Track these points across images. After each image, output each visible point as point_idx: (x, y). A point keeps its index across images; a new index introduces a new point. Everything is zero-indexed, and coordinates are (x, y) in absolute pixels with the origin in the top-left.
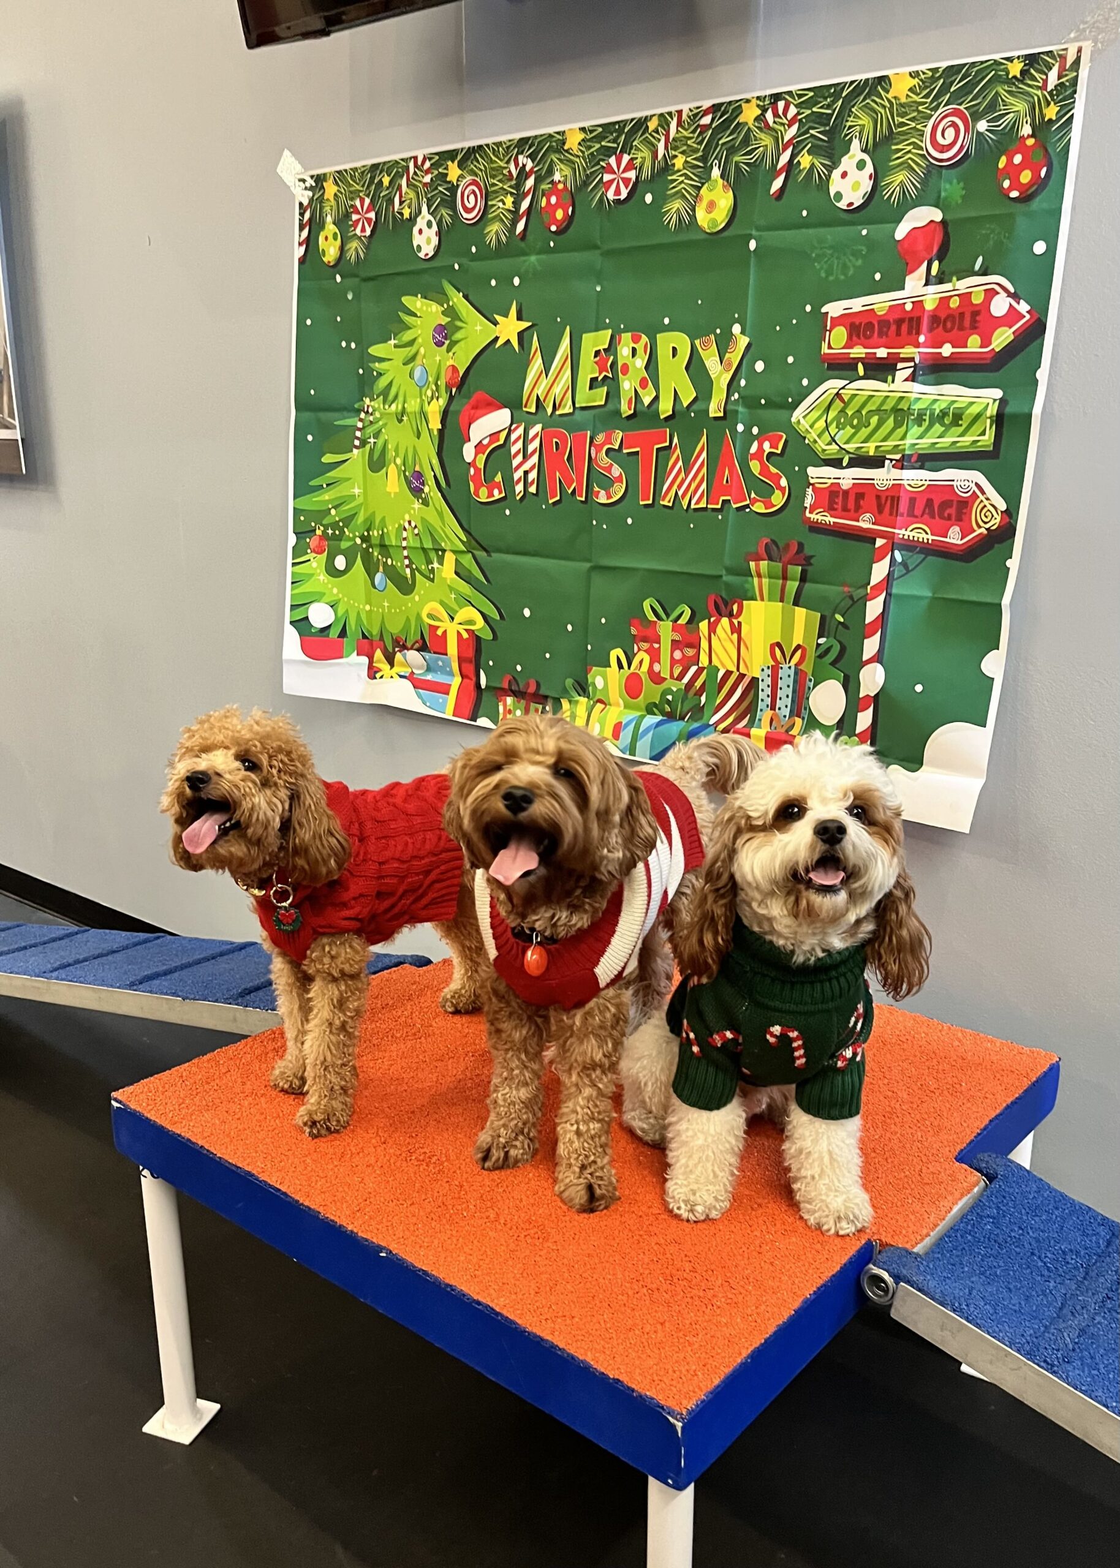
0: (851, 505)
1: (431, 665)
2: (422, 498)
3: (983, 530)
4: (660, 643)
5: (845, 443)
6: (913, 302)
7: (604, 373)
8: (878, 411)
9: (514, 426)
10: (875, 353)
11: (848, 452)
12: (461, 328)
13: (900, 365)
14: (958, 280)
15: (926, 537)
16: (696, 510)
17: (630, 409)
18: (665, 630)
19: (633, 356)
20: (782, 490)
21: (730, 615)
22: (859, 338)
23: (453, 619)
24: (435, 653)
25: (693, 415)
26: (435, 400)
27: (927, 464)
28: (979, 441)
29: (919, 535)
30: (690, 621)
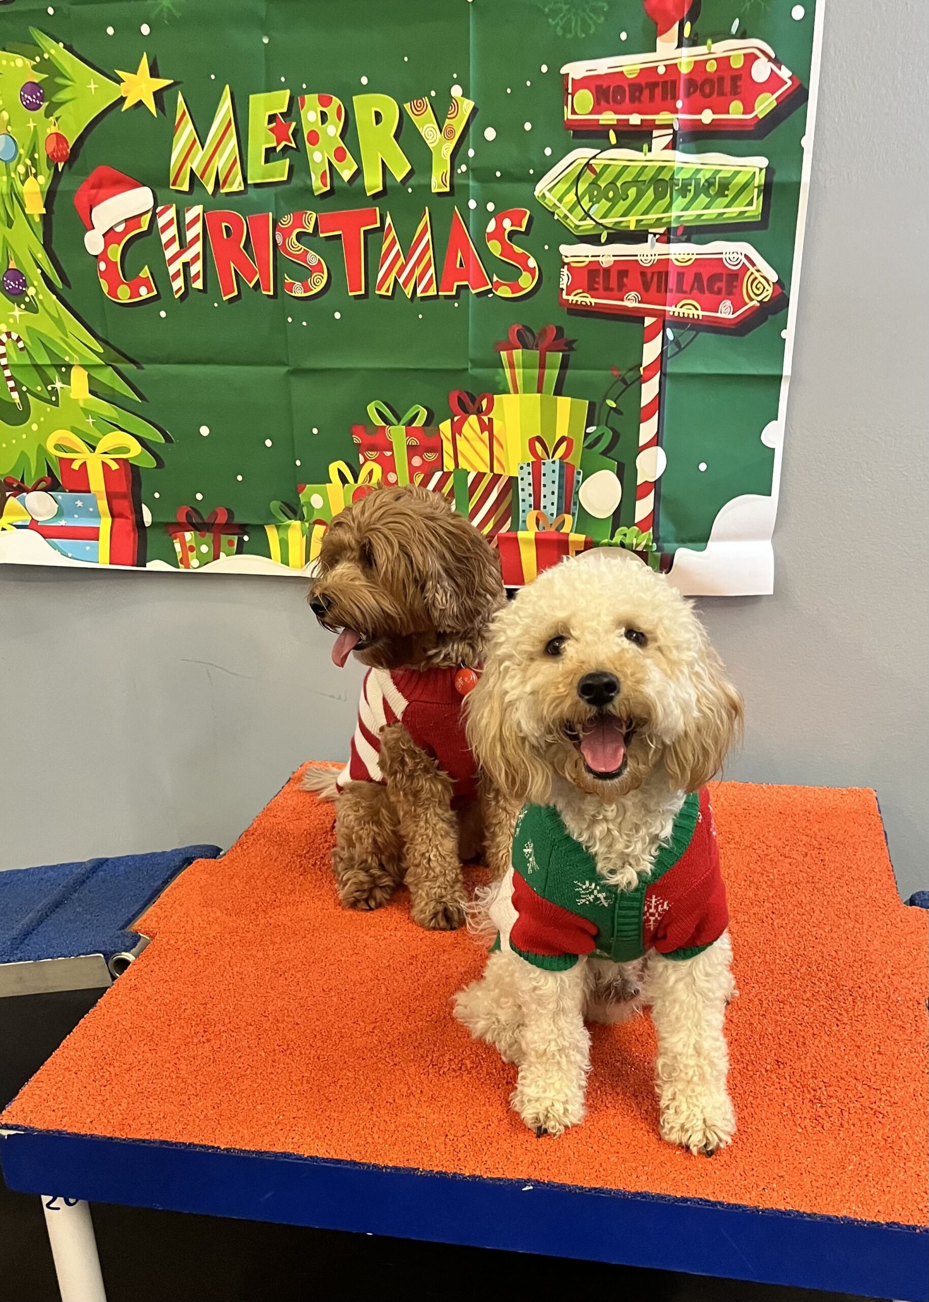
0: (613, 284)
1: (63, 506)
2: (25, 303)
3: (755, 303)
4: (391, 450)
5: (601, 218)
6: (666, 66)
7: (283, 143)
8: (635, 182)
9: (159, 209)
10: (628, 120)
11: (606, 228)
12: (66, 86)
13: (656, 133)
14: (713, 42)
15: (696, 313)
16: (422, 298)
17: (325, 185)
18: (397, 435)
19: (323, 122)
20: (532, 271)
21: (479, 412)
22: (608, 103)
23: (94, 448)
24: (70, 492)
25: (410, 190)
26: (31, 178)
27: (694, 237)
28: (745, 212)
29: (689, 312)
30: (428, 423)
